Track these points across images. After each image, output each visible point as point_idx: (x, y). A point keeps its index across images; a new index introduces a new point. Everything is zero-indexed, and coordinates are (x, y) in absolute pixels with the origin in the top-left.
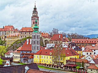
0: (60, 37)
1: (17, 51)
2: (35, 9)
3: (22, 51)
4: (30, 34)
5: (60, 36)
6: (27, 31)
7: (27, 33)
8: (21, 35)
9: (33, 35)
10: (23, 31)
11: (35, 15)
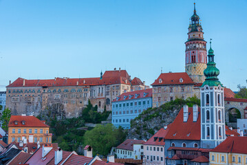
1: (156, 139)
3: (171, 140)
4: (183, 90)
8: (159, 95)
9: (203, 94)
11: (197, 36)
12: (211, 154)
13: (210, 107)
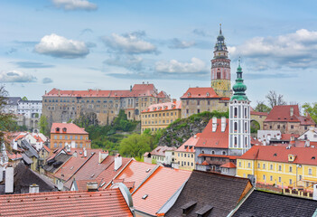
0: (292, 114)
1: (186, 147)
2: (221, 39)
3: (200, 148)
4: (209, 103)
5: (292, 109)
6: (202, 96)
7: (201, 102)
8: (187, 107)
9: (231, 107)
10: (192, 96)
11: (222, 54)
12: (238, 161)
13: (238, 118)
